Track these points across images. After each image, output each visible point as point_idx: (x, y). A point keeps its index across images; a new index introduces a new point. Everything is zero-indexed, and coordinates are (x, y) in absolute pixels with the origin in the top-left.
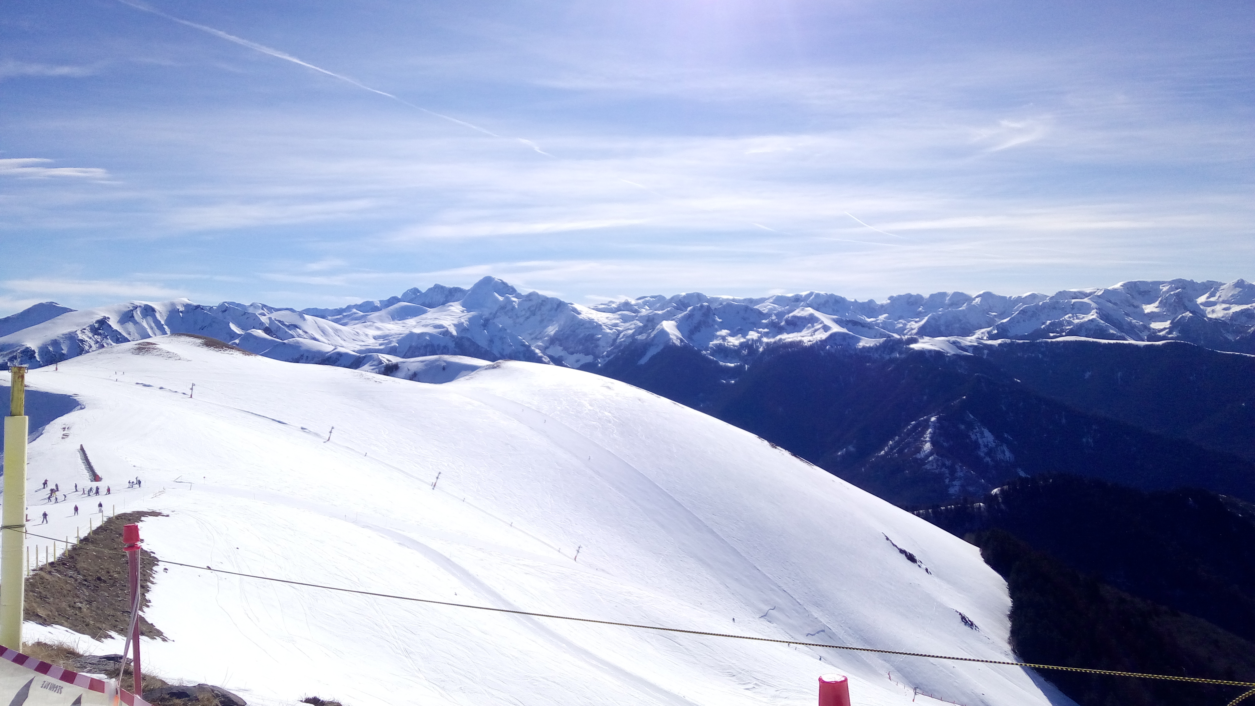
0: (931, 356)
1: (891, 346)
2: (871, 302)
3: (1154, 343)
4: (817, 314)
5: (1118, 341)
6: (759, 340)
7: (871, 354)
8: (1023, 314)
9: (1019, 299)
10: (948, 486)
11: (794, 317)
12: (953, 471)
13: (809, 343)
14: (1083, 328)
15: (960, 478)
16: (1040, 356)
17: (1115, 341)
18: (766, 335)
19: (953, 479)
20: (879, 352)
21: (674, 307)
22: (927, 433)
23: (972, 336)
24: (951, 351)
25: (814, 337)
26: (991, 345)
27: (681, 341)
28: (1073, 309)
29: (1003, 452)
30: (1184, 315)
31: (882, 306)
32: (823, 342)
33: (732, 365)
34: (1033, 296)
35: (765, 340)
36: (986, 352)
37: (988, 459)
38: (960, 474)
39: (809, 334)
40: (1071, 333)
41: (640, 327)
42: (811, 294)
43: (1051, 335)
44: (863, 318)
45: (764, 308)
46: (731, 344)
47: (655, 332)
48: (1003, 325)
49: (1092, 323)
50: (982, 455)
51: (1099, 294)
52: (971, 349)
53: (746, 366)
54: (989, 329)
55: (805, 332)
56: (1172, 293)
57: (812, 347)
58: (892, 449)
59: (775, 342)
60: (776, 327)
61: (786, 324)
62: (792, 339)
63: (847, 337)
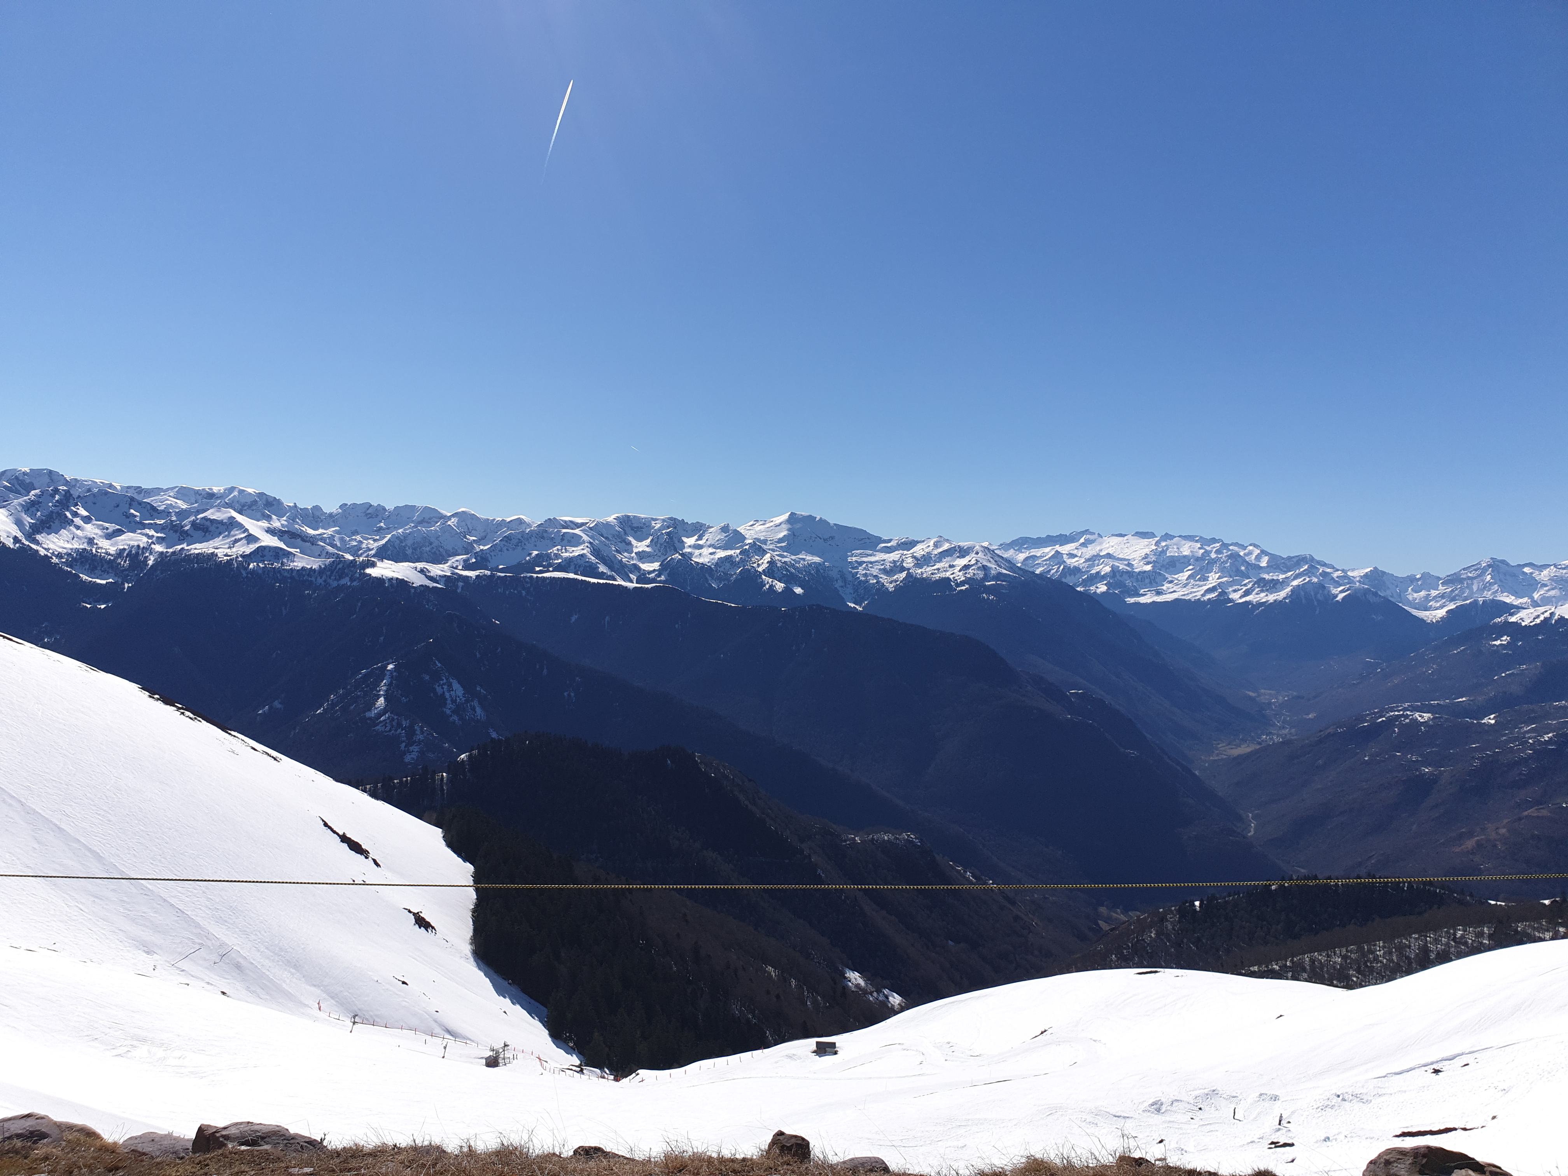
0: (392, 585)
1: (340, 569)
2: (317, 508)
3: (643, 586)
4: (240, 518)
5: (608, 582)
6: (148, 548)
7: (313, 579)
8: (507, 542)
9: (504, 523)
10: (404, 753)
11: (205, 518)
12: (411, 732)
13: (225, 558)
14: (572, 564)
15: (420, 742)
16: (524, 593)
17: (604, 581)
18: (160, 540)
19: (410, 743)
20: (324, 577)
21: (5, 487)
22: (381, 686)
23: (444, 563)
24: (418, 582)
25: (234, 550)
26: (467, 577)
27: (16, 540)
28: (562, 540)
29: (474, 709)
30: (673, 557)
31: (331, 515)
32: (247, 558)
33: (104, 582)
34: (518, 522)
35: (158, 548)
36: (460, 584)
37: (455, 718)
38: (419, 737)
39: (227, 546)
40: (558, 568)
42: (232, 489)
43: (537, 569)
44: (304, 530)
45: (159, 502)
46: (104, 551)
48: (483, 553)
49: (582, 558)
50: (448, 712)
51: (591, 526)
52: (443, 580)
53: (126, 585)
54: (465, 557)
55: (217, 542)
56: (663, 532)
57: (229, 562)
58: (333, 705)
59: (174, 553)
60: (176, 531)
61: (192, 529)
62: (200, 551)
63: (281, 553)
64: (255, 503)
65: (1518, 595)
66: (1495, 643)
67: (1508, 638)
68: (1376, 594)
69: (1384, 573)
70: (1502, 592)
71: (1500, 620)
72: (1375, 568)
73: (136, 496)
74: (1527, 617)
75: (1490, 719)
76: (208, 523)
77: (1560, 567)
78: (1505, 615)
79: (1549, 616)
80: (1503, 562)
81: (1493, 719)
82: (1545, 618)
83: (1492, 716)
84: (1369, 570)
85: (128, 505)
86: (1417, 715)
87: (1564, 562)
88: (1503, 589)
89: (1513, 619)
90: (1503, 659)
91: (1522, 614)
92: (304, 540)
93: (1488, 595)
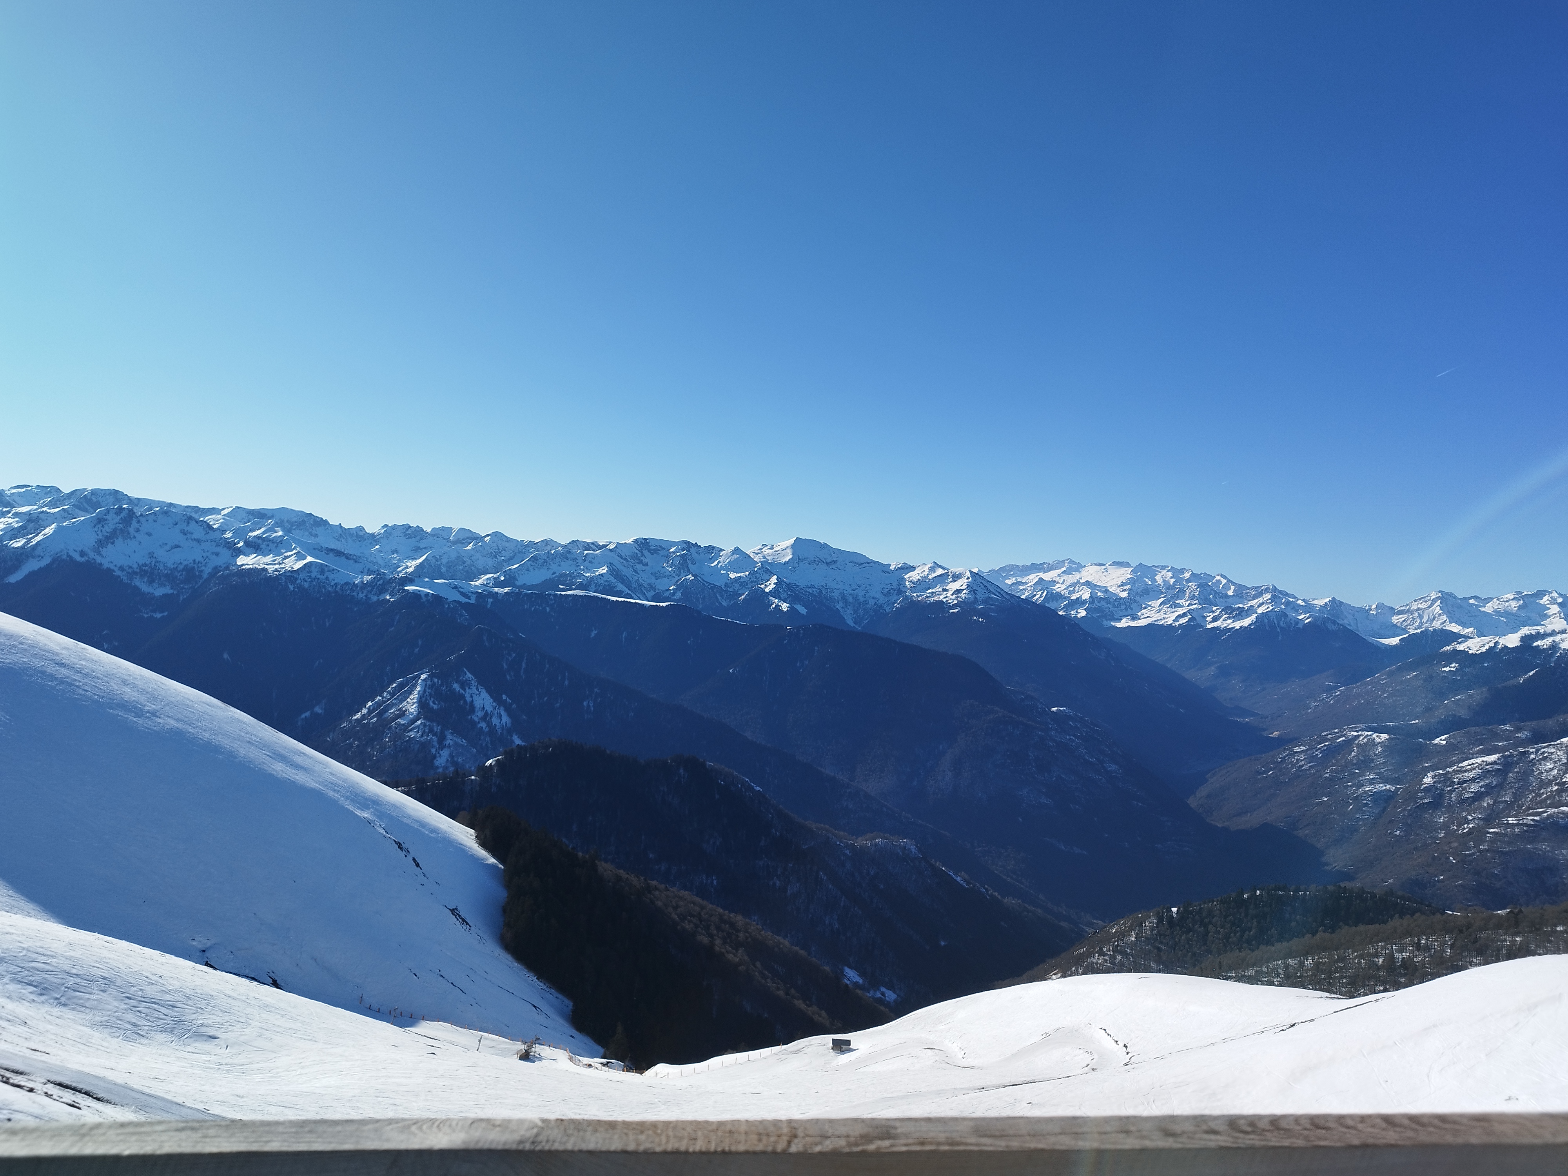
0: (428, 601)
1: (383, 584)
2: (360, 528)
3: (658, 604)
5: (626, 600)
6: (203, 562)
7: (357, 593)
8: (533, 561)
9: (531, 544)
10: (434, 757)
11: (256, 536)
12: (442, 739)
13: (275, 573)
14: (593, 583)
15: (449, 746)
16: (548, 609)
17: (623, 599)
19: (442, 747)
20: (365, 591)
21: (75, 504)
22: (415, 694)
23: (476, 581)
24: (454, 596)
25: (283, 565)
26: (497, 593)
27: (83, 553)
28: (584, 560)
29: (500, 717)
30: (686, 577)
31: (373, 535)
32: (295, 573)
33: (161, 592)
34: (546, 542)
36: (490, 600)
37: (483, 725)
38: (448, 742)
39: (276, 562)
40: (581, 587)
41: (14, 529)
43: (561, 587)
45: (215, 520)
46: (162, 565)
47: (40, 538)
48: (511, 572)
49: (602, 578)
50: (476, 719)
51: (611, 548)
52: (474, 596)
53: (182, 595)
54: (495, 576)
55: (268, 558)
56: (678, 554)
57: (280, 578)
58: (370, 711)
60: (229, 548)
61: (245, 546)
62: (251, 566)
63: (326, 569)
64: (303, 523)
65: (1463, 625)
66: (1445, 669)
67: (1457, 665)
68: (1334, 622)
69: (1341, 603)
70: (1451, 622)
71: (1448, 648)
72: (1334, 598)
73: (193, 515)
74: (1475, 645)
75: (1441, 740)
76: (260, 541)
77: (1502, 600)
78: (1453, 644)
79: (1493, 645)
80: (1451, 595)
81: (1444, 740)
82: (1490, 648)
83: (1443, 737)
84: (1328, 600)
85: (186, 523)
86: (1375, 735)
87: (1506, 596)
88: (1451, 620)
89: (1461, 647)
90: (1453, 685)
91: (1470, 643)
92: (347, 558)
93: (1437, 625)
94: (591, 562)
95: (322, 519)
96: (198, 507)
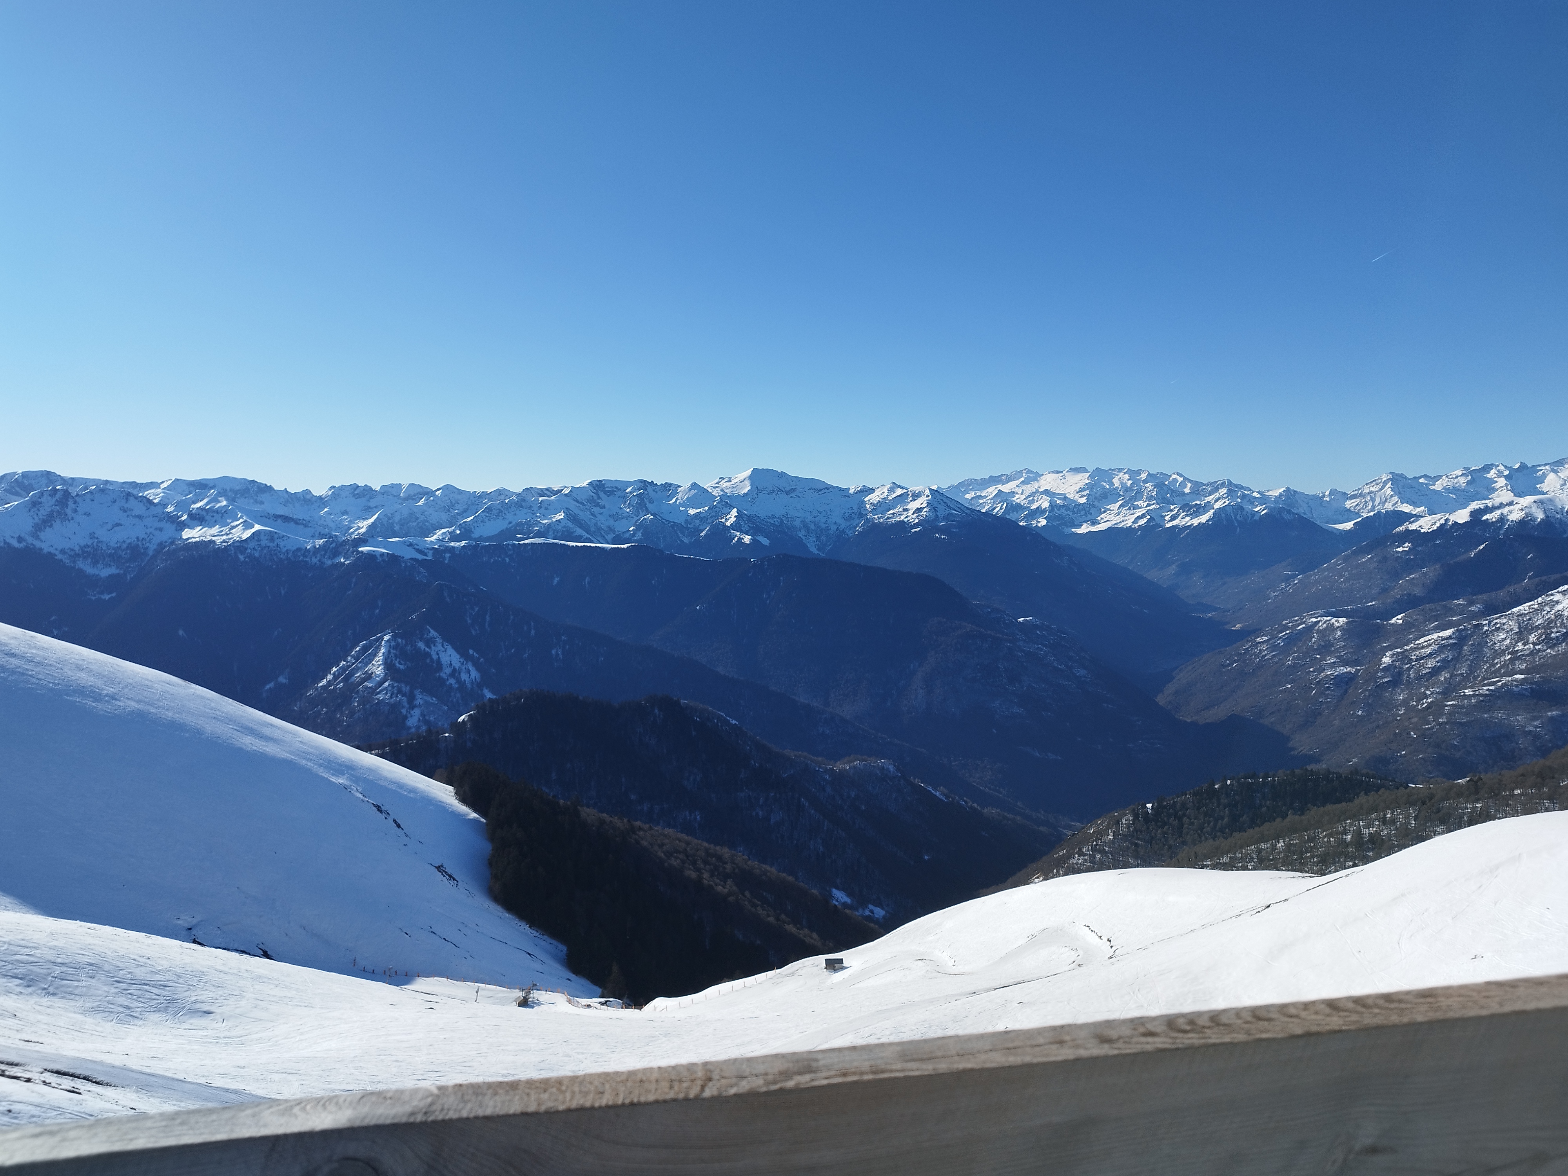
0: (384, 561)
1: (335, 547)
2: (307, 492)
3: (619, 546)
5: (586, 544)
6: (147, 540)
7: (310, 558)
8: (488, 512)
9: (484, 495)
10: (406, 718)
11: (201, 509)
12: (411, 698)
13: (223, 544)
14: (550, 530)
15: (420, 706)
16: (507, 560)
17: (582, 544)
19: (412, 707)
20: (318, 556)
21: (5, 490)
22: (380, 655)
23: (431, 537)
24: (409, 554)
25: (230, 536)
26: (453, 548)
27: (22, 537)
28: (540, 507)
29: (469, 671)
30: (645, 517)
31: (320, 498)
32: (244, 543)
33: (106, 573)
34: (500, 492)
35: (156, 537)
36: (448, 555)
37: (452, 681)
38: (418, 701)
39: (223, 533)
40: (538, 535)
42: (224, 478)
43: (519, 536)
44: (297, 513)
45: (154, 495)
46: (105, 543)
48: (466, 525)
49: (559, 524)
50: (444, 676)
51: (565, 493)
52: (431, 552)
53: (129, 574)
54: (451, 530)
55: (214, 529)
56: (635, 494)
57: (229, 549)
58: (336, 677)
60: (173, 522)
61: (189, 519)
62: (198, 539)
63: (276, 536)
64: (247, 490)
65: (1414, 504)
66: (1398, 549)
67: (1410, 545)
68: (1289, 512)
69: (1295, 492)
70: (1402, 503)
71: (1401, 529)
72: (1288, 488)
73: (131, 490)
74: (1427, 524)
75: (1397, 619)
76: (204, 513)
77: (1451, 477)
78: (1405, 524)
79: (1444, 522)
80: (1401, 475)
81: (1400, 619)
82: (1441, 525)
83: (1399, 617)
84: (1282, 490)
85: (125, 500)
86: (1334, 620)
87: (1455, 473)
88: (1402, 501)
89: (1413, 527)
90: (1407, 564)
91: (1421, 522)
92: (297, 523)
93: (1389, 506)
94: (547, 509)
95: (266, 485)
96: (135, 482)
